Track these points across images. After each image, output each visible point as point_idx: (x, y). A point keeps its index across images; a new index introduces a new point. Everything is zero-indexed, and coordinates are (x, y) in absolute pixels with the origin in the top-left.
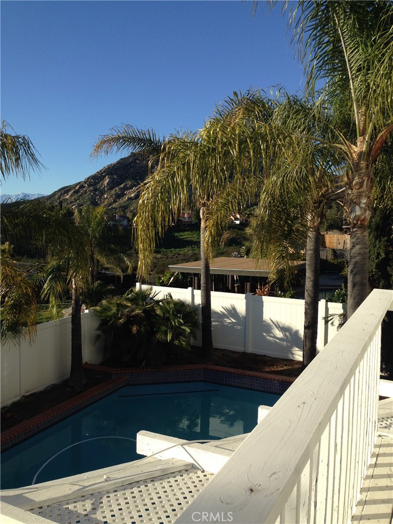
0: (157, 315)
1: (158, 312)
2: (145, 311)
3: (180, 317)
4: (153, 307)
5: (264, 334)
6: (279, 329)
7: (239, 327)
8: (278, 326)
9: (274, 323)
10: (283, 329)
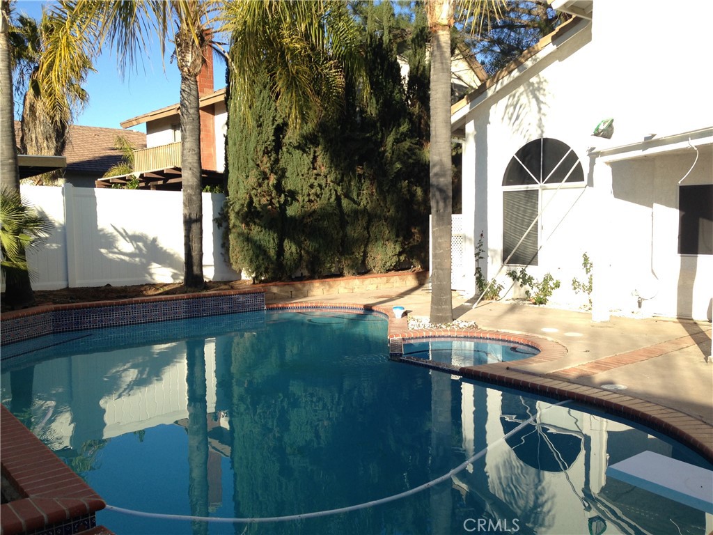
5: (103, 251)
6: (127, 239)
7: (54, 245)
8: (124, 234)
9: (118, 231)
10: (134, 238)
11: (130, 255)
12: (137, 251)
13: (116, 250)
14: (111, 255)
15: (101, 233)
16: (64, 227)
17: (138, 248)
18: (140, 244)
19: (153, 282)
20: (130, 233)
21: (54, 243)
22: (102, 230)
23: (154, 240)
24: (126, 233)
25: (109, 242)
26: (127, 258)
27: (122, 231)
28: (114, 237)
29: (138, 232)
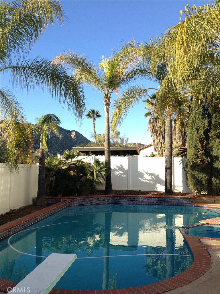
5: (140, 178)
6: (148, 174)
7: (124, 176)
8: (147, 173)
9: (145, 172)
10: (151, 174)
11: (149, 180)
12: (152, 179)
13: (144, 178)
14: (142, 180)
15: (140, 172)
16: (128, 170)
17: (152, 178)
18: (153, 177)
19: (157, 191)
20: (149, 173)
21: (124, 175)
22: (140, 171)
23: (158, 175)
24: (148, 173)
25: (142, 175)
26: (148, 181)
27: (147, 172)
28: (144, 173)
29: (152, 172)
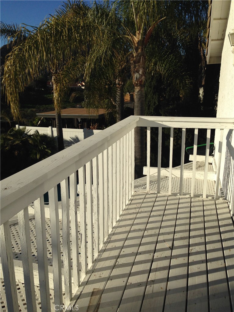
0: (30, 143)
1: (30, 142)
2: (22, 142)
3: (44, 144)
4: (27, 139)
